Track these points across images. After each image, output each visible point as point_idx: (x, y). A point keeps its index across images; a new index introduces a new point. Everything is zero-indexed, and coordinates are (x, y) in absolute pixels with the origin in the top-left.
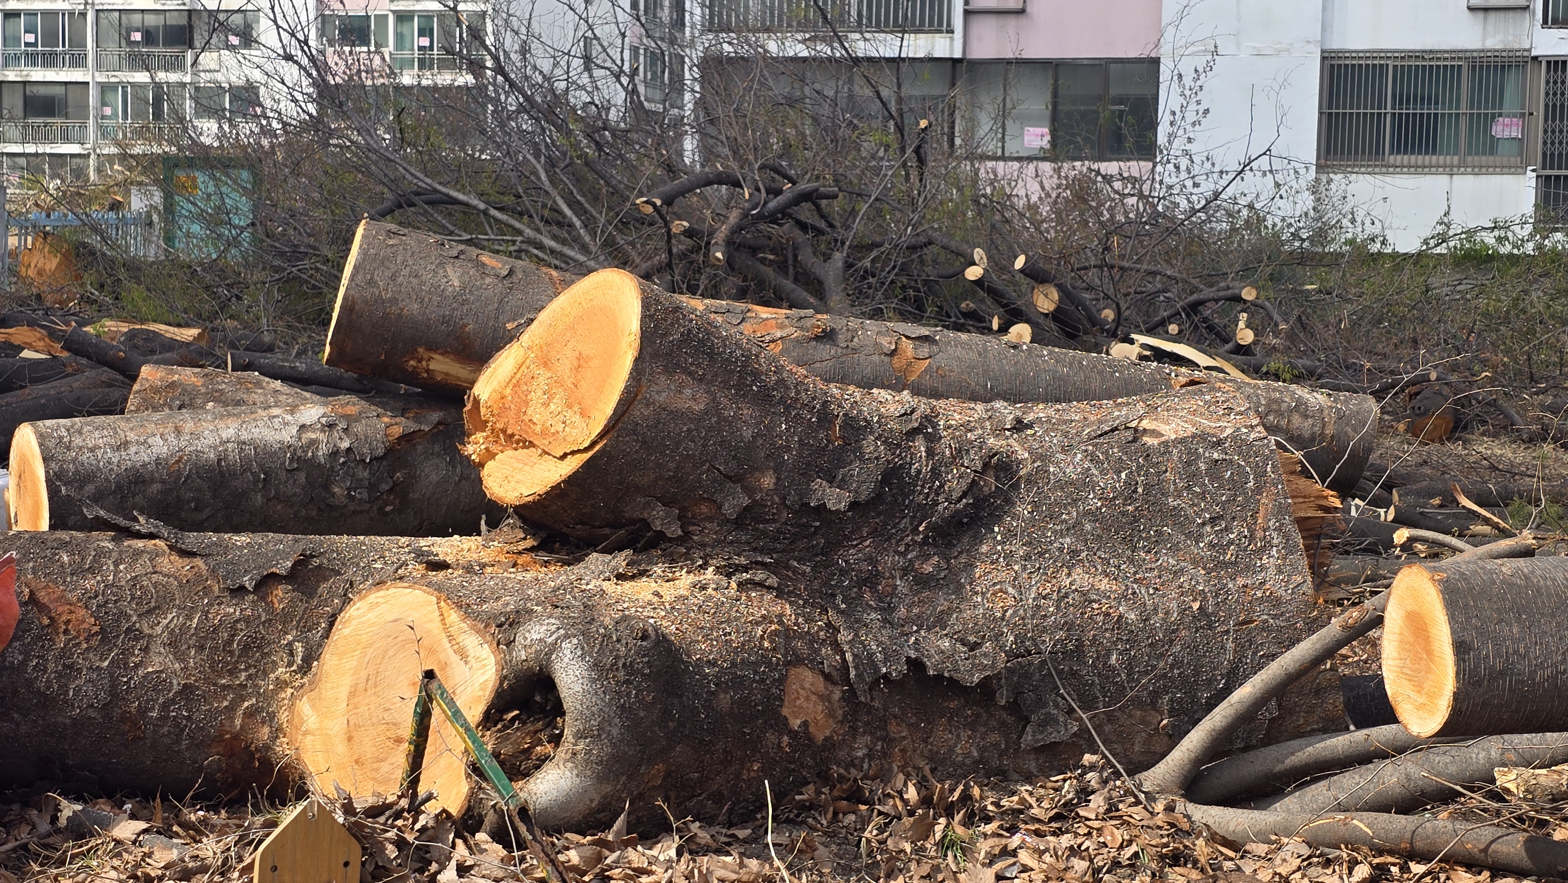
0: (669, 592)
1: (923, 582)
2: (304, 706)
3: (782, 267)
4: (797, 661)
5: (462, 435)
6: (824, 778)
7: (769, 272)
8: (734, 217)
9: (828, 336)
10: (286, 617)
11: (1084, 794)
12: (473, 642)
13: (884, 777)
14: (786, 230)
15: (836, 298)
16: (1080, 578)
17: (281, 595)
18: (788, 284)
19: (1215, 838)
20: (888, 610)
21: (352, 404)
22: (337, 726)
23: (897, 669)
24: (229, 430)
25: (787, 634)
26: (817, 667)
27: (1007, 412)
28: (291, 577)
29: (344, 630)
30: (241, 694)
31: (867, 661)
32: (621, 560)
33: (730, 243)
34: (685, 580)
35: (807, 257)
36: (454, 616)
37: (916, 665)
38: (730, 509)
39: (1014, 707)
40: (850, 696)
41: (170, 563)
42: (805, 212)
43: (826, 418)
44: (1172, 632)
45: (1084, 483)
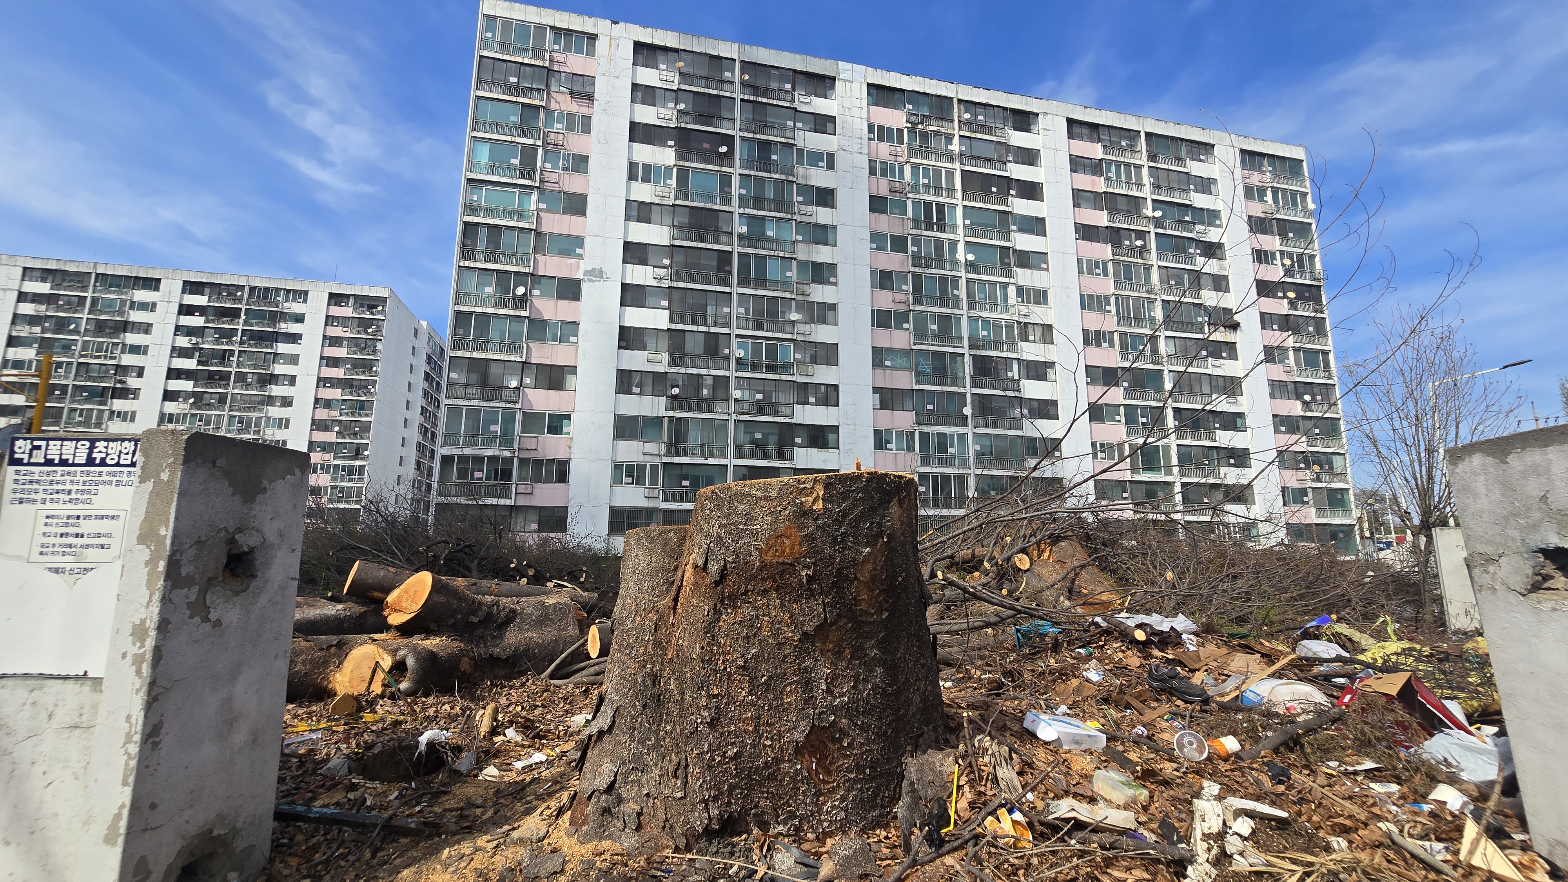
0: (434, 642)
1: (494, 637)
2: (337, 675)
3: (459, 565)
4: (464, 655)
5: (383, 610)
6: (469, 682)
7: (456, 566)
8: (447, 551)
9: (475, 584)
10: (334, 655)
11: (528, 680)
12: (386, 656)
13: (483, 680)
14: (461, 554)
15: (474, 573)
16: (530, 634)
17: (333, 650)
18: (461, 569)
19: (555, 686)
20: (485, 644)
21: (351, 605)
22: (347, 679)
23: (487, 656)
24: (317, 612)
25: (462, 650)
26: (468, 657)
27: (515, 599)
28: (336, 645)
29: (350, 657)
30: (320, 673)
31: (480, 655)
32: (423, 636)
33: (445, 559)
34: (438, 640)
35: (467, 562)
36: (381, 650)
37: (491, 655)
38: (450, 623)
39: (513, 663)
40: (476, 663)
41: (303, 644)
42: (467, 550)
43: (474, 602)
44: (549, 644)
45: (532, 614)
